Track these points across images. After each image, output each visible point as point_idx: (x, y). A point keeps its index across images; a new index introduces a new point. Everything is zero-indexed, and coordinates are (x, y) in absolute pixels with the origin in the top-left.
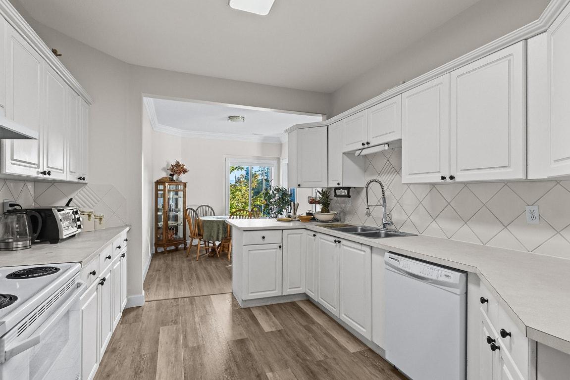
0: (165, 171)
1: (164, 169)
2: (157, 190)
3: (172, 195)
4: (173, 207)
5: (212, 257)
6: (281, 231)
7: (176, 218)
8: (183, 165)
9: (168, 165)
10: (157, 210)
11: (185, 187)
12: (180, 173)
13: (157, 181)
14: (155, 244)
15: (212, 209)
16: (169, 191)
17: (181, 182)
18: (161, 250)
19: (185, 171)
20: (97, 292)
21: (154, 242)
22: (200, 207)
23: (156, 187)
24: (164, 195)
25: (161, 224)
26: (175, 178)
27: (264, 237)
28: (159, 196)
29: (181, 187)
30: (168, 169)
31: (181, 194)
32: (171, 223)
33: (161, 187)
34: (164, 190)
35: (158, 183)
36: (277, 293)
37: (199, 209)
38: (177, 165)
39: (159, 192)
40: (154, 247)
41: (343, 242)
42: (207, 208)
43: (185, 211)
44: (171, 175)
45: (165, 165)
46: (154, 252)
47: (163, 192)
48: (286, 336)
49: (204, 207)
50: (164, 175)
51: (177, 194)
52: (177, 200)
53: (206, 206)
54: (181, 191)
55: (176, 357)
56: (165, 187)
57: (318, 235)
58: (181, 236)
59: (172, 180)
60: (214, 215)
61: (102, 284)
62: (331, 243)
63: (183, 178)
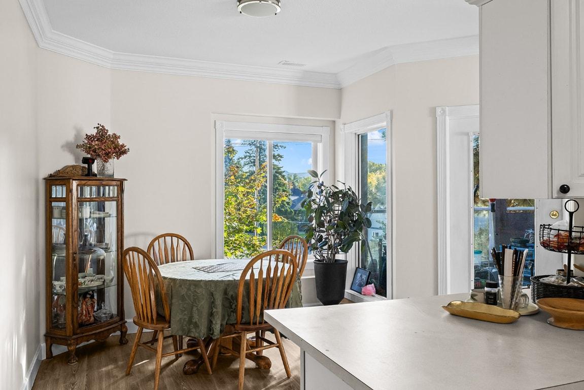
0: (72, 151)
1: (68, 147)
2: (49, 199)
3: (87, 210)
4: (92, 240)
7: (100, 268)
8: (116, 137)
9: (77, 136)
10: (50, 248)
11: (121, 190)
12: (108, 156)
13: (51, 176)
14: (45, 335)
15: (186, 243)
16: (81, 201)
17: (111, 178)
18: (58, 350)
19: (120, 151)
21: (43, 331)
22: (158, 238)
23: (48, 192)
24: (66, 213)
25: (60, 285)
26: (95, 168)
28: (56, 213)
29: (112, 191)
30: (78, 146)
31: (111, 207)
32: (89, 280)
33: (58, 191)
34: (66, 200)
35: (52, 180)
37: (156, 243)
38: (102, 133)
39: (54, 204)
40: (43, 345)
42: (175, 239)
43: (122, 253)
44: (85, 160)
45: (70, 137)
46: (44, 357)
47: (63, 204)
49: (168, 239)
50: (68, 160)
51: (101, 208)
52: (101, 223)
53: (172, 235)
54: (111, 199)
56: (69, 191)
58: (114, 310)
59: (89, 173)
60: (192, 258)
63: (116, 167)
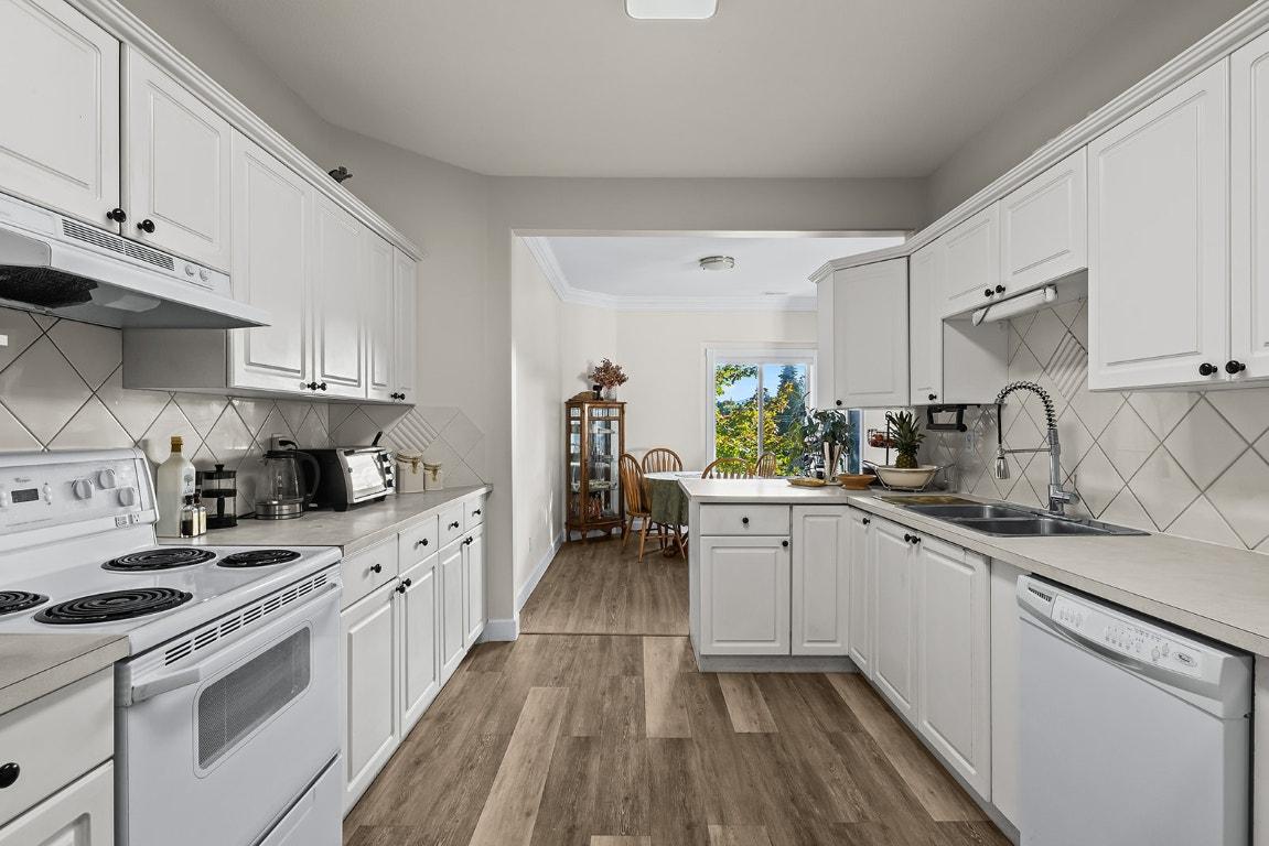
0: (586, 381)
1: (583, 377)
2: (569, 418)
3: (597, 425)
4: (600, 451)
5: (671, 556)
6: (788, 508)
7: (607, 474)
8: (618, 368)
9: (589, 368)
10: (570, 458)
11: (622, 412)
12: (611, 384)
13: (570, 400)
14: (566, 524)
15: (676, 456)
16: (592, 420)
17: (614, 401)
18: (576, 536)
19: (621, 380)
20: (392, 604)
21: (564, 520)
22: (651, 452)
23: (568, 413)
24: (580, 429)
25: (576, 486)
26: (603, 393)
27: (746, 521)
28: (574, 429)
29: (615, 413)
30: (589, 377)
31: (615, 425)
32: (594, 484)
33: (576, 412)
34: (581, 419)
35: (572, 404)
36: (778, 647)
37: (650, 456)
38: (607, 367)
39: (573, 422)
40: (564, 530)
41: (926, 541)
42: (666, 453)
43: (622, 456)
44: (595, 388)
45: (584, 369)
46: (565, 540)
47: (579, 422)
48: (778, 747)
49: (661, 453)
50: (583, 387)
51: (608, 426)
52: (607, 438)
53: (664, 450)
54: (615, 419)
55: (540, 751)
56: (583, 412)
57: (875, 522)
58: (616, 511)
59: (597, 398)
60: (681, 470)
61: (402, 590)
62: (897, 541)
63: (619, 392)
